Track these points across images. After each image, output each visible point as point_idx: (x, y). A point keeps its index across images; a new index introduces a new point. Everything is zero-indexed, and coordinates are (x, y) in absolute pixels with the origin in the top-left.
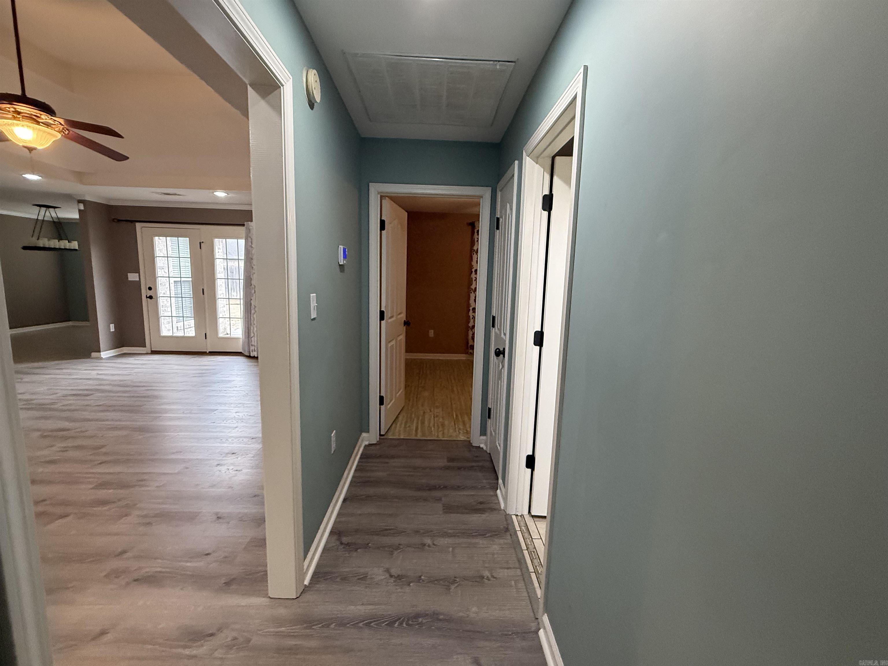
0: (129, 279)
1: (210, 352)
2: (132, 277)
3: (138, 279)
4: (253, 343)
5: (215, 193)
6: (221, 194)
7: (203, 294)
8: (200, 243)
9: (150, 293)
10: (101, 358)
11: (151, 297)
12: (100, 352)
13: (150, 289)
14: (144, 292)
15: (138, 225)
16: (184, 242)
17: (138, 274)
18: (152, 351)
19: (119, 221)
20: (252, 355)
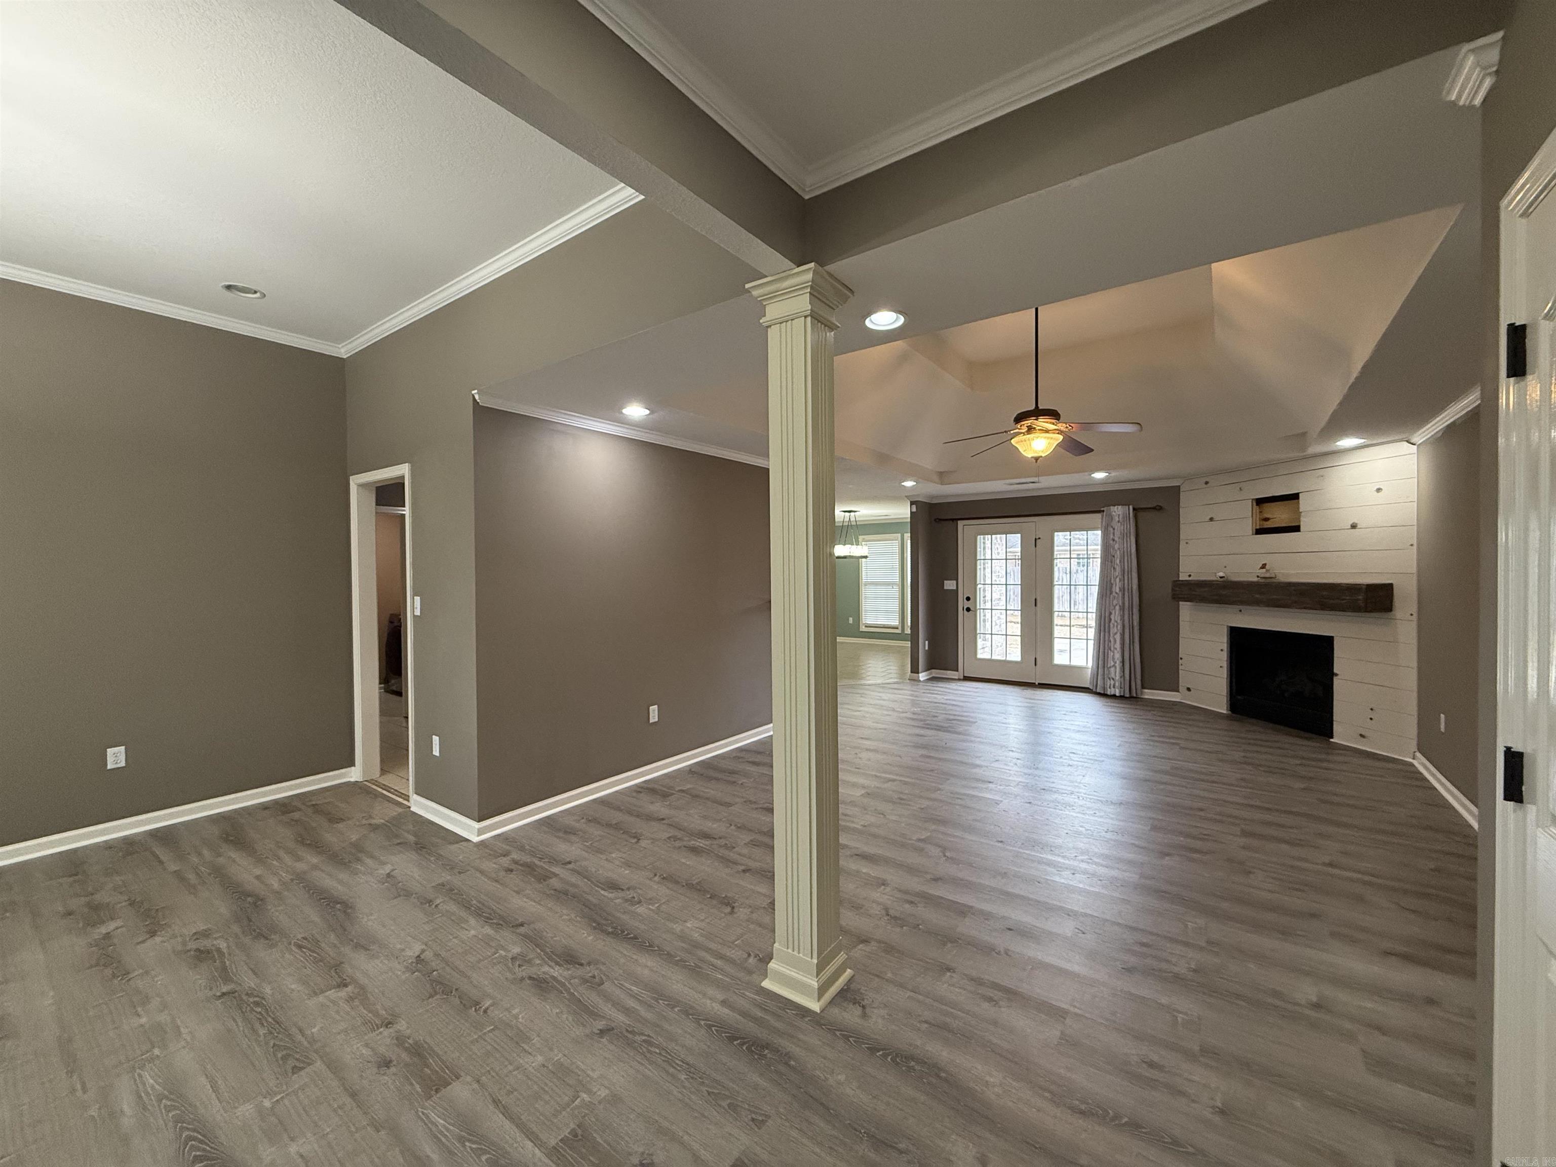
0: (945, 588)
1: (1039, 684)
2: (949, 585)
3: (955, 588)
4: (1113, 675)
5: (1093, 475)
6: (1100, 475)
7: (1036, 605)
8: (1036, 539)
9: (968, 604)
10: (920, 681)
11: (968, 610)
12: (918, 673)
13: (968, 599)
14: (962, 603)
15: (961, 524)
16: (1016, 539)
17: (955, 582)
18: (964, 677)
19: (941, 520)
20: (1109, 693)
